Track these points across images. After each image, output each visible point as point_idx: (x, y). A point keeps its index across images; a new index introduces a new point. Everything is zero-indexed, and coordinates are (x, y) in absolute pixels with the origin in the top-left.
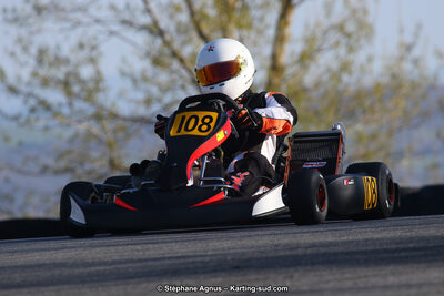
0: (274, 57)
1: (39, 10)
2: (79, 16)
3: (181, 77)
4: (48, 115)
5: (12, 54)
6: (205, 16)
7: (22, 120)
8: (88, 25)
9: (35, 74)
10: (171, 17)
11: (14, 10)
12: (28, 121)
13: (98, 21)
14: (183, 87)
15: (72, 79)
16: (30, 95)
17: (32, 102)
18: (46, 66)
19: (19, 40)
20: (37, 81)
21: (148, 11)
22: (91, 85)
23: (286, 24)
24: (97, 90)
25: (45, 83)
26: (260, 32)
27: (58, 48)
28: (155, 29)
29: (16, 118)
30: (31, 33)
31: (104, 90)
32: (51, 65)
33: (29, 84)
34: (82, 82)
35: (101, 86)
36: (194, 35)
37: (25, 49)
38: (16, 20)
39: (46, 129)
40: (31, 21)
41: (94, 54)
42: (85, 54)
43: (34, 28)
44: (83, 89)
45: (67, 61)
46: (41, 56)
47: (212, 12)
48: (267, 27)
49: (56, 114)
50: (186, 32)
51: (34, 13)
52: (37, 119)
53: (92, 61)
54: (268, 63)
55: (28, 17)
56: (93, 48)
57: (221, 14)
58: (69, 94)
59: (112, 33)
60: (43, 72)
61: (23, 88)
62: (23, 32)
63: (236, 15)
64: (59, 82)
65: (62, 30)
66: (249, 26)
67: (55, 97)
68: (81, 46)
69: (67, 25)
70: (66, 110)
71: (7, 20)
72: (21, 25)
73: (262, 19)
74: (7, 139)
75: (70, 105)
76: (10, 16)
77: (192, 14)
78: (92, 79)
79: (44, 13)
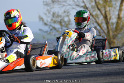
0: (119, 15)
1: (53, 2)
2: (64, 3)
3: (93, 21)
4: (55, 31)
5: (46, 14)
6: (99, 3)
7: (48, 32)
8: (67, 6)
9: (52, 20)
10: (90, 3)
11: (46, 2)
12: (50, 33)
13: (69, 5)
14: (93, 24)
15: (62, 21)
16: (50, 26)
17: (51, 28)
18: (55, 18)
19: (48, 10)
20: (52, 22)
21: (84, 2)
22: (67, 23)
23: (122, 6)
24: (69, 24)
25: (55, 22)
26: (115, 8)
27: (58, 12)
28: (85, 7)
29: (47, 32)
30: (51, 8)
31: (71, 24)
32: (56, 17)
33: (50, 22)
34: (65, 22)
35: (70, 23)
36: (96, 9)
37: (49, 13)
38: (47, 5)
39: (55, 35)
40: (51, 5)
41: (68, 14)
42: (66, 14)
43: (52, 7)
44: (65, 24)
45: (61, 16)
46: (54, 15)
47: (101, 2)
48: (117, 7)
49: (58, 31)
50: (94, 8)
51: (52, 2)
52: (52, 32)
53: (68, 16)
54: (117, 17)
55: (50, 3)
56: (68, 12)
57: (104, 3)
58: (61, 25)
59: (73, 8)
60: (54, 19)
61: (49, 24)
62: (49, 8)
63: (108, 3)
64: (58, 22)
65: (59, 7)
66: (112, 6)
67: (57, 26)
68: (65, 12)
69: (61, 6)
70: (60, 30)
71: (44, 5)
72: (48, 6)
73: (115, 4)
74: (44, 38)
75: (62, 28)
76: (45, 3)
77: (96, 3)
78: (68, 21)
79: (55, 2)
